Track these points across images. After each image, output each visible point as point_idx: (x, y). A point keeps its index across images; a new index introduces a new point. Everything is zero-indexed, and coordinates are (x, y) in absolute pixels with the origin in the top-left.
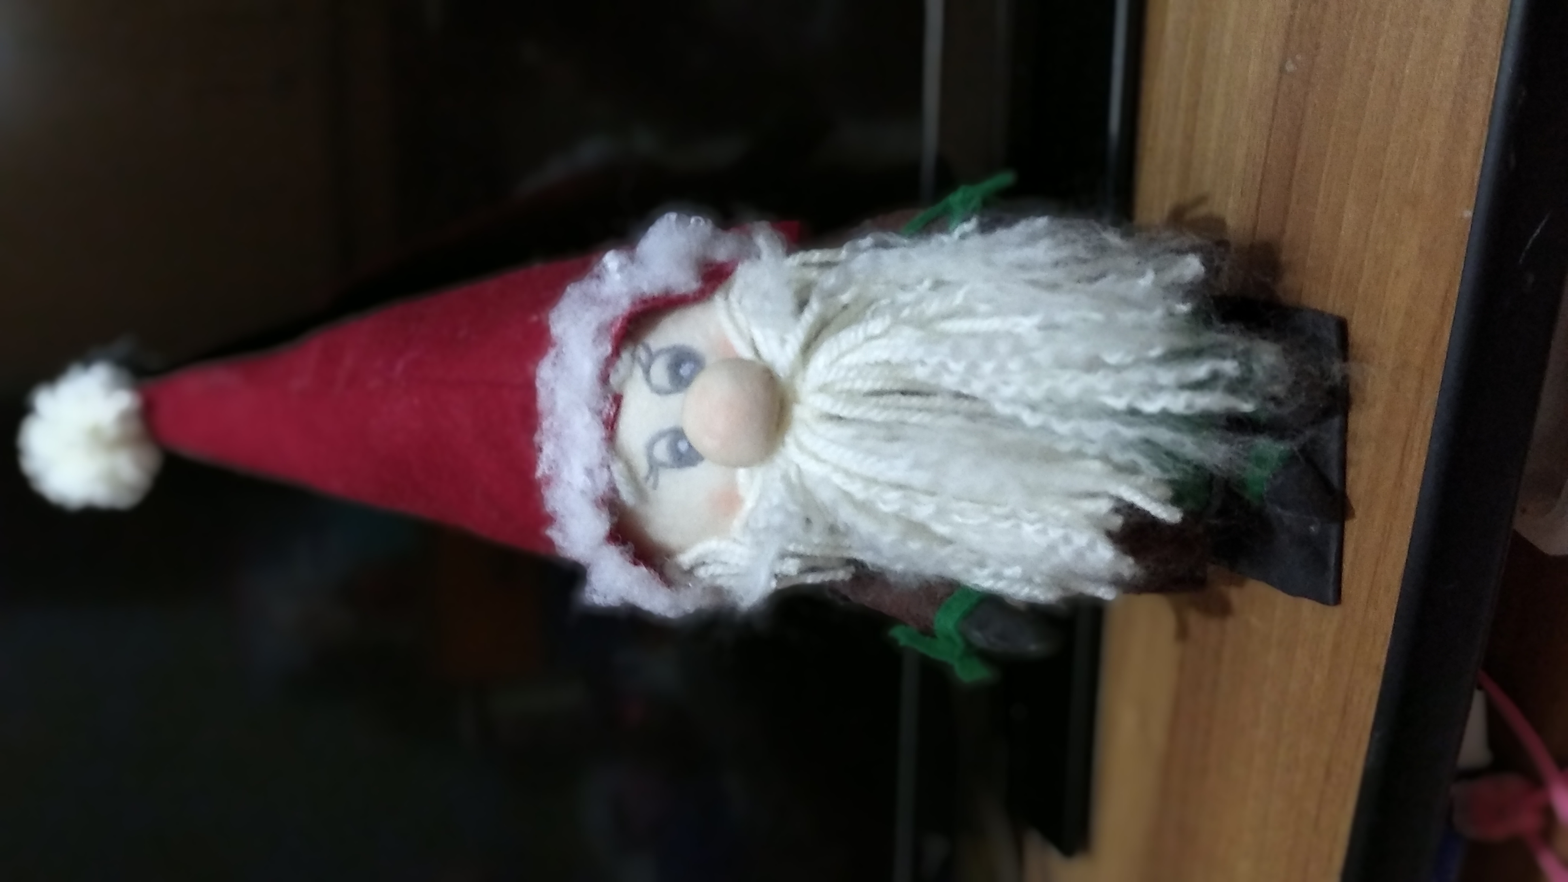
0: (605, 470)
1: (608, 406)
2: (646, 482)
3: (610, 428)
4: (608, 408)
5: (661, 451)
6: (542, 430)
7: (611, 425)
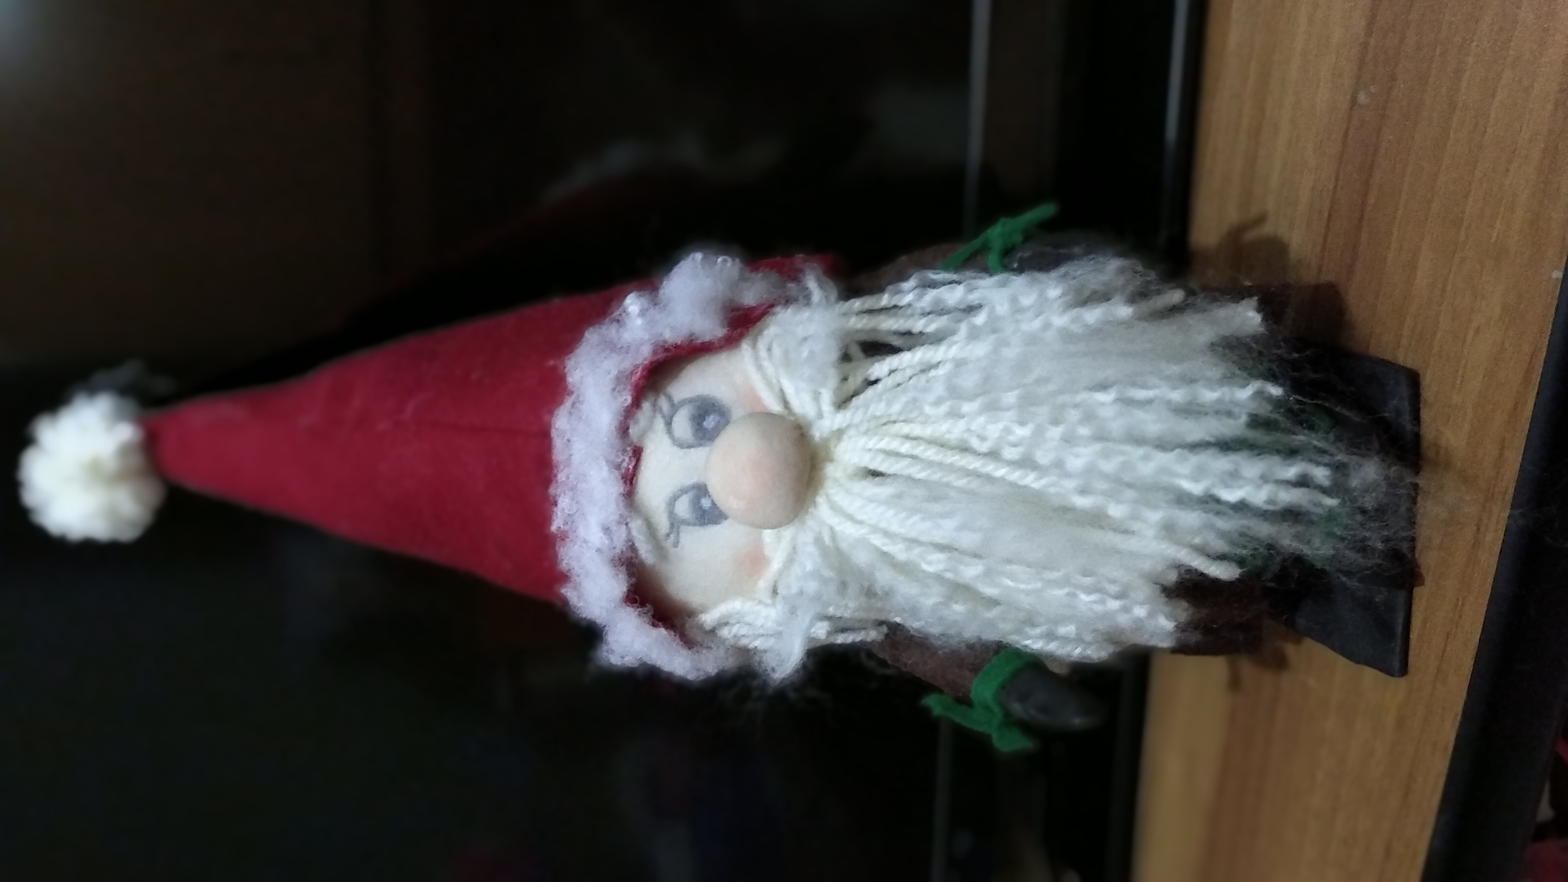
0: (624, 526)
1: (627, 459)
2: (666, 540)
3: (628, 482)
4: (627, 463)
5: (683, 508)
6: (557, 482)
7: (630, 479)
